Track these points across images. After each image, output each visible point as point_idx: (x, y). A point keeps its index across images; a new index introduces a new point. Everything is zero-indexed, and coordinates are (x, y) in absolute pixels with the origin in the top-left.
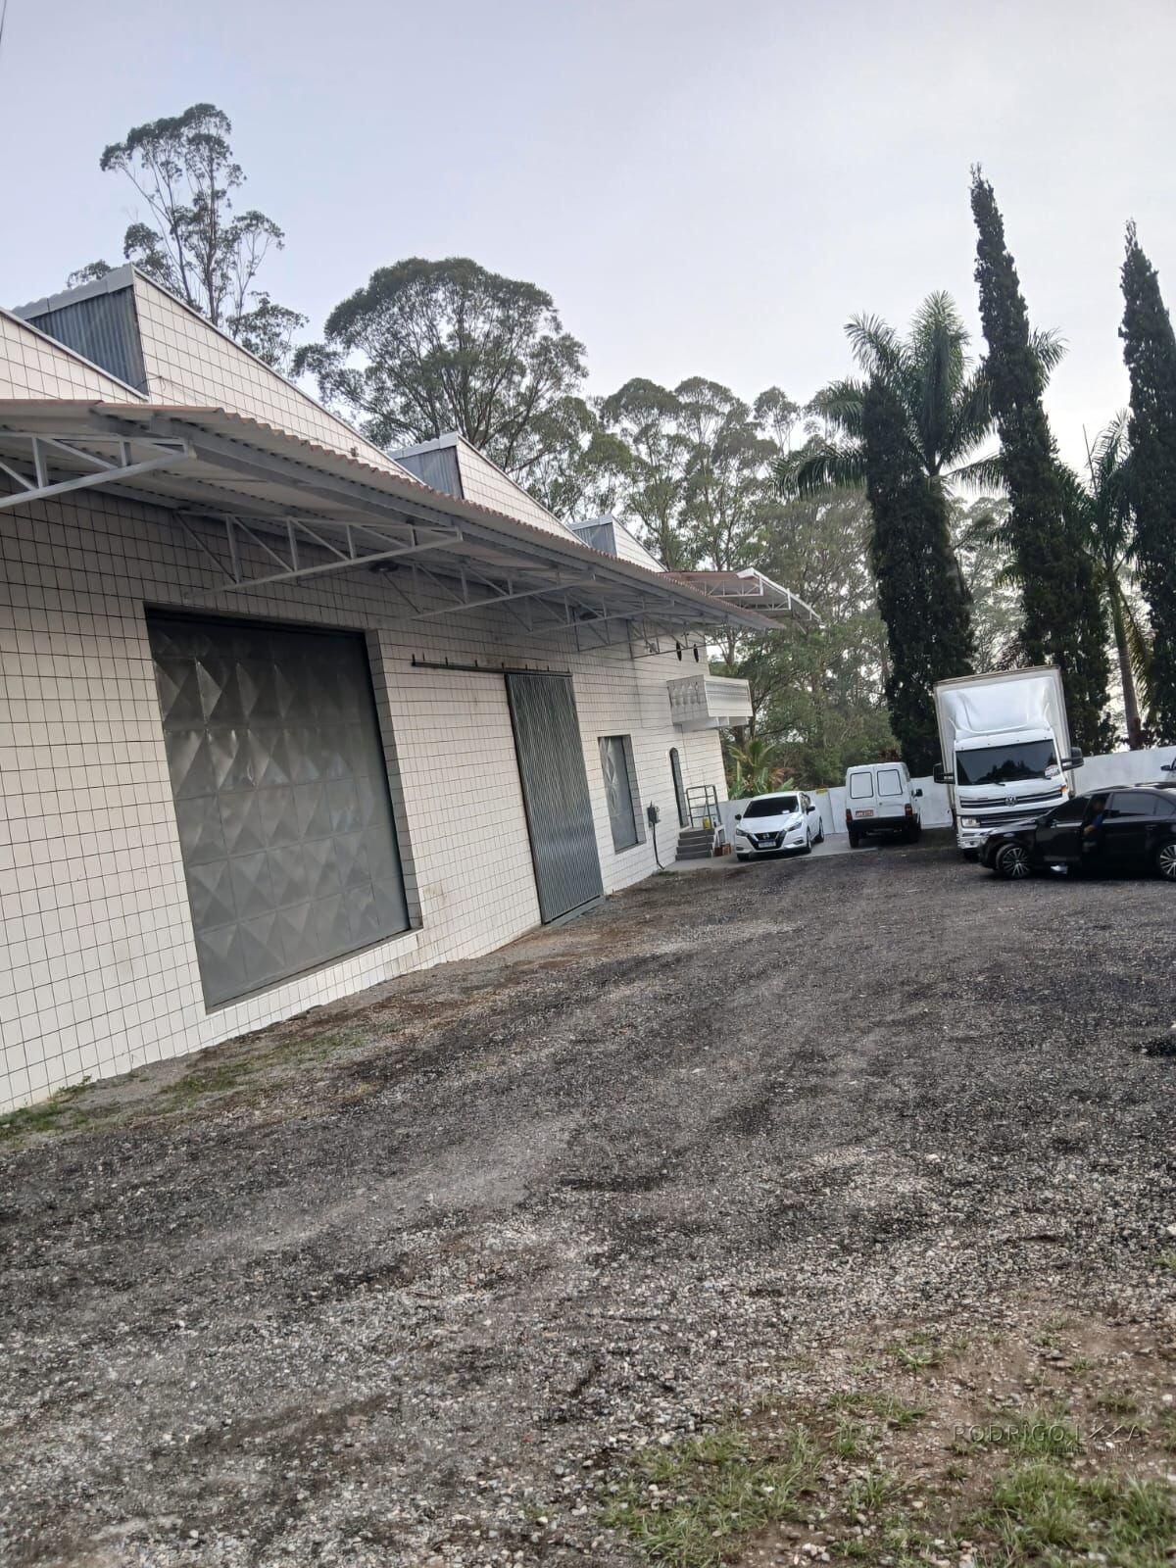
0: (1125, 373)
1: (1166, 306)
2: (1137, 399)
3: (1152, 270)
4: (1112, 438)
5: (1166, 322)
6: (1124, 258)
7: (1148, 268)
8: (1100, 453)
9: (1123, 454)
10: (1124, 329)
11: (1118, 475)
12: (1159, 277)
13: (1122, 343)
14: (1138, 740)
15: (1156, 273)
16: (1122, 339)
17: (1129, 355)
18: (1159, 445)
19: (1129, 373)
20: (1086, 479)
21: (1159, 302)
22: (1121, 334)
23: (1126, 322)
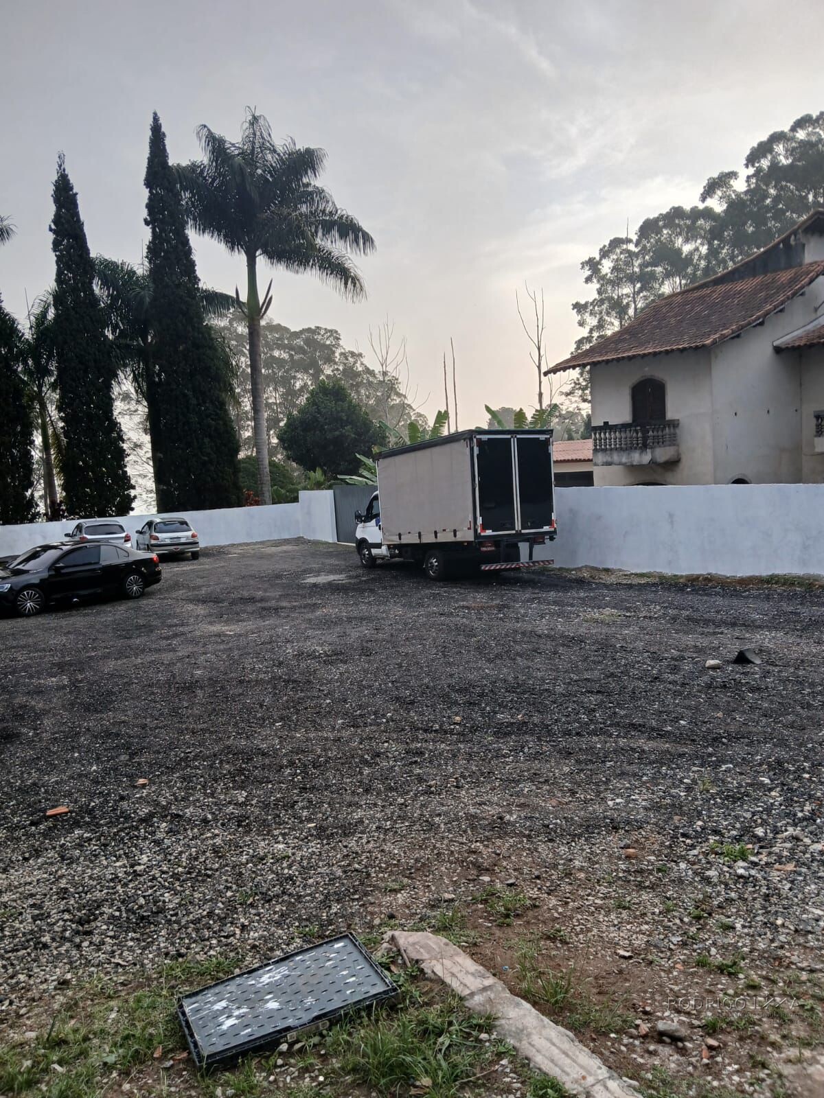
0: (52, 258)
1: (82, 218)
2: (60, 279)
3: (75, 191)
4: (46, 302)
5: (82, 230)
6: (55, 177)
7: (72, 189)
8: (37, 310)
9: (51, 314)
10: (53, 227)
11: (46, 328)
12: (78, 196)
13: (51, 236)
14: (55, 514)
15: (76, 194)
16: (51, 233)
17: (56, 245)
18: (73, 313)
19: (55, 258)
20: (25, 327)
21: (77, 214)
22: (51, 230)
23: (55, 221)
